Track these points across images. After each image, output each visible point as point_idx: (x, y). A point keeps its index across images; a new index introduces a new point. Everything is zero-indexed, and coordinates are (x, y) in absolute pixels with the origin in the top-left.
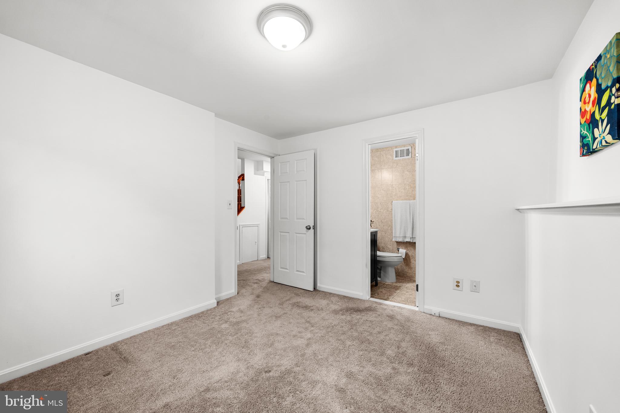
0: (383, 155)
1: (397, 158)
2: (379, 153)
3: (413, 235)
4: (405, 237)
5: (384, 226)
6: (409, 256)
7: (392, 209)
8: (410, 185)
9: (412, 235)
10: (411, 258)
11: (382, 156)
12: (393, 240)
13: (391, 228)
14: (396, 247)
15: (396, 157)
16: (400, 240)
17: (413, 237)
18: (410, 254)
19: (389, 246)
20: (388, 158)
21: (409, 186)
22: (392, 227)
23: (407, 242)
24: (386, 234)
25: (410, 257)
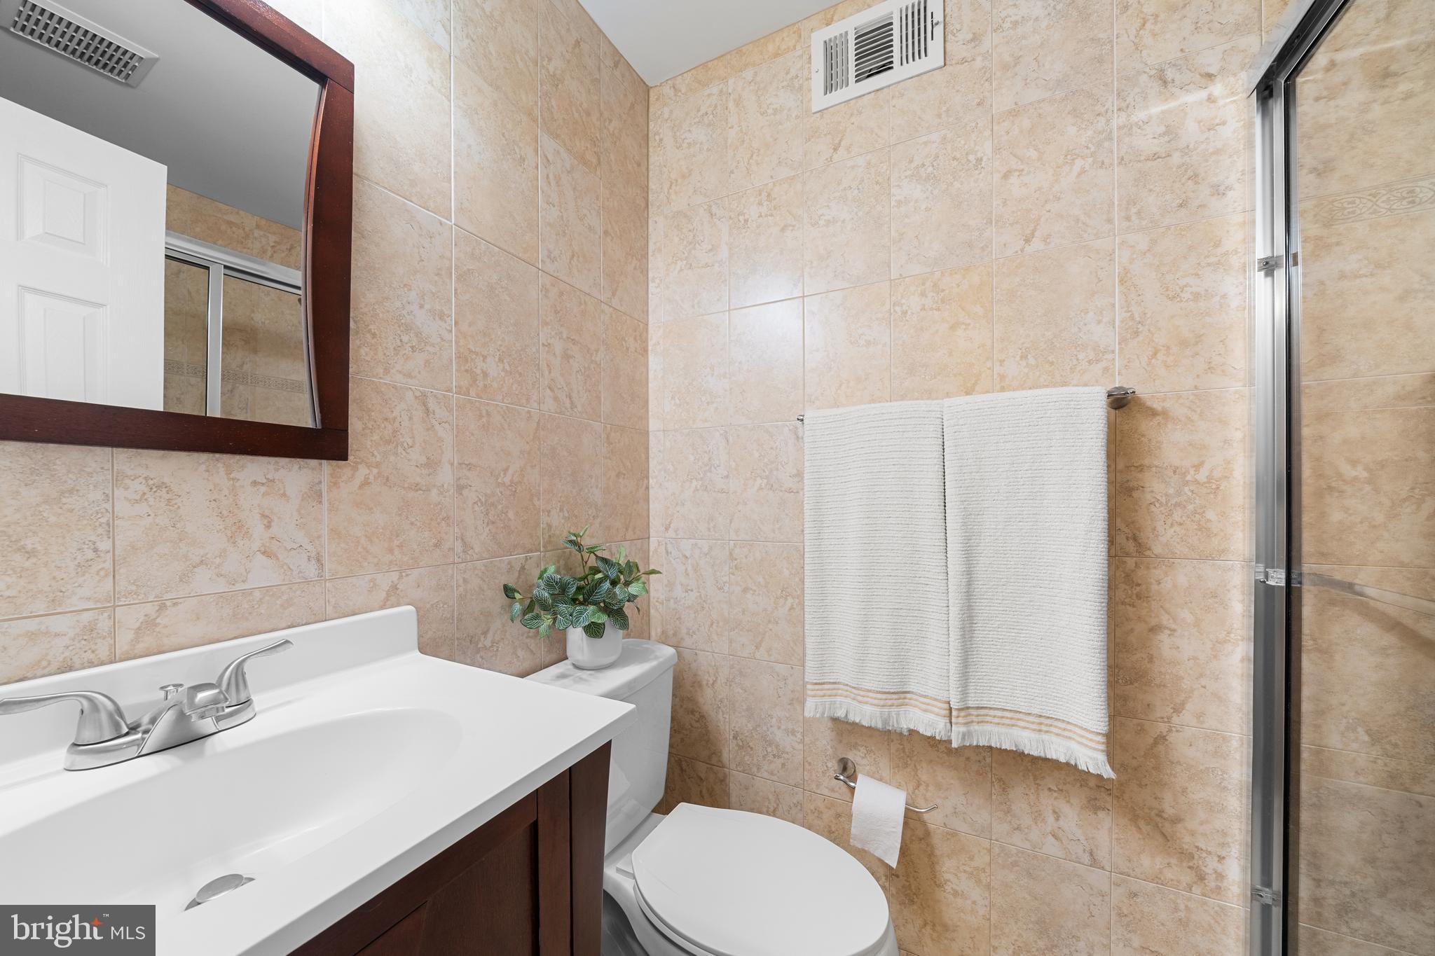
0: (738, 102)
1: (839, 96)
2: (715, 90)
3: (971, 689)
4: (901, 695)
5: (745, 590)
6: (928, 834)
7: (799, 475)
8: (935, 285)
9: (964, 693)
10: (941, 847)
11: (731, 104)
12: (811, 708)
13: (792, 608)
14: (830, 752)
15: (829, 88)
16: (866, 714)
17: (971, 703)
18: (934, 820)
19: (779, 736)
20: (776, 111)
21: (923, 294)
22: (802, 605)
23: (913, 732)
24: (757, 648)
25: (936, 840)
